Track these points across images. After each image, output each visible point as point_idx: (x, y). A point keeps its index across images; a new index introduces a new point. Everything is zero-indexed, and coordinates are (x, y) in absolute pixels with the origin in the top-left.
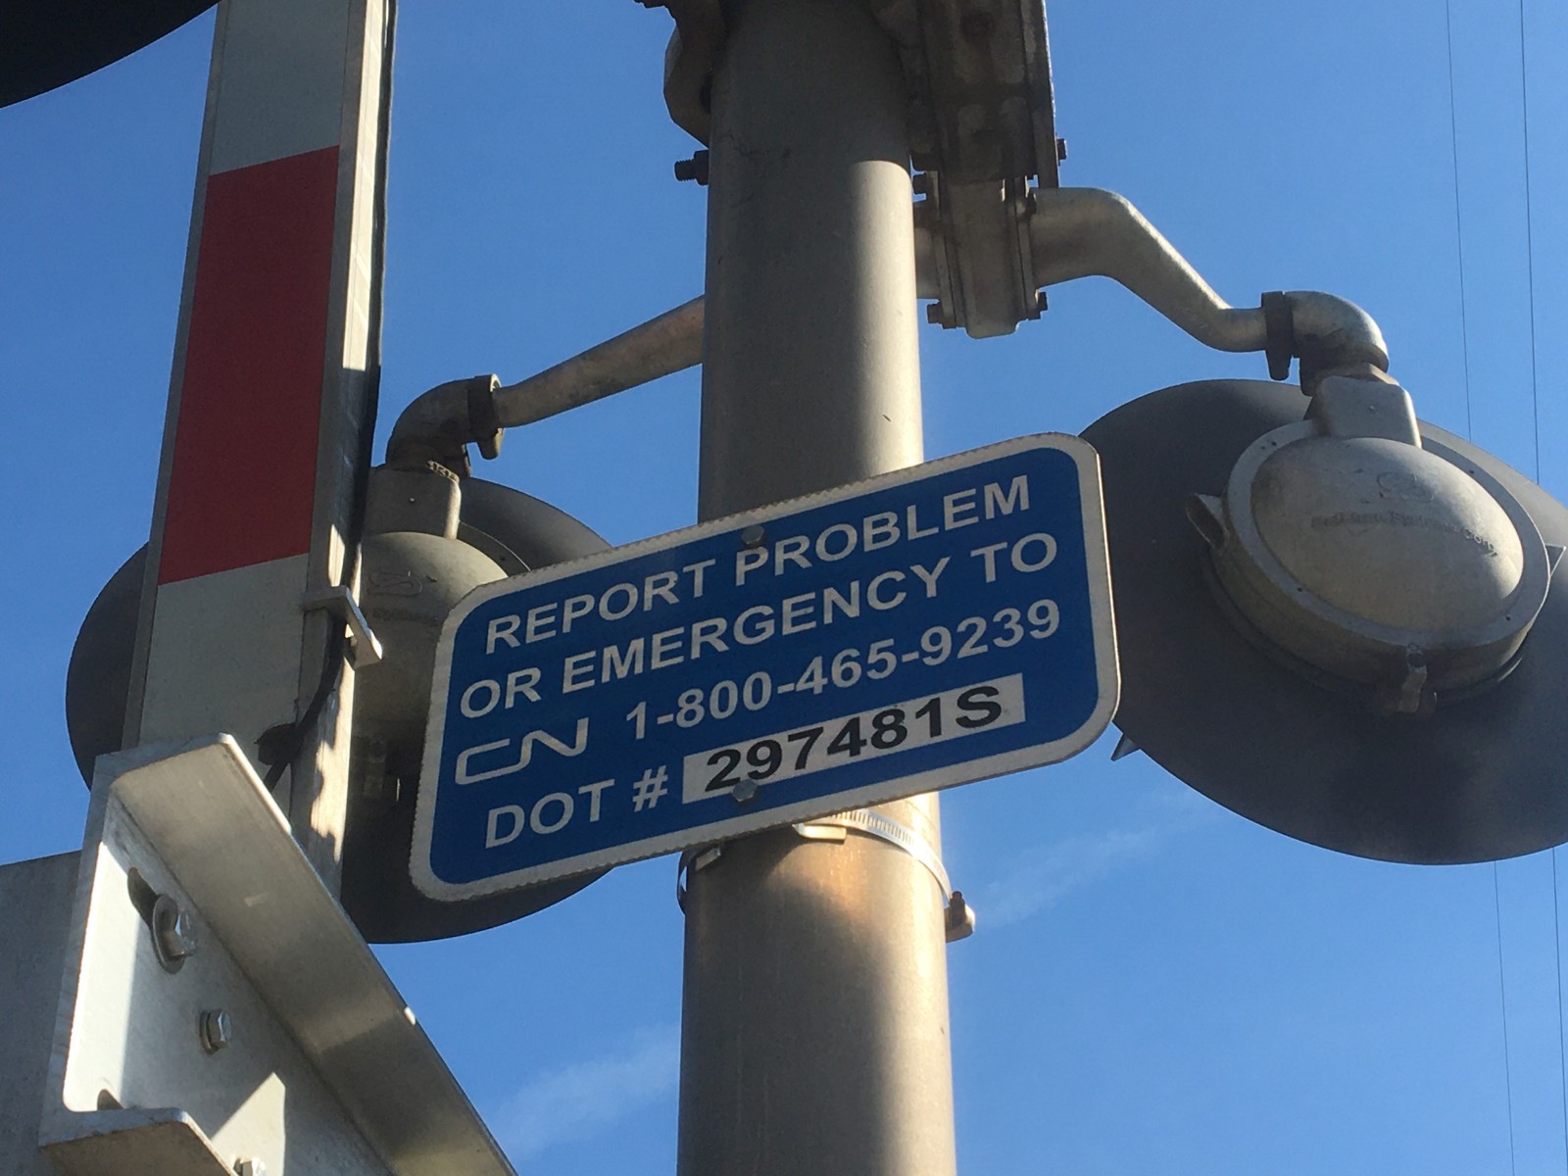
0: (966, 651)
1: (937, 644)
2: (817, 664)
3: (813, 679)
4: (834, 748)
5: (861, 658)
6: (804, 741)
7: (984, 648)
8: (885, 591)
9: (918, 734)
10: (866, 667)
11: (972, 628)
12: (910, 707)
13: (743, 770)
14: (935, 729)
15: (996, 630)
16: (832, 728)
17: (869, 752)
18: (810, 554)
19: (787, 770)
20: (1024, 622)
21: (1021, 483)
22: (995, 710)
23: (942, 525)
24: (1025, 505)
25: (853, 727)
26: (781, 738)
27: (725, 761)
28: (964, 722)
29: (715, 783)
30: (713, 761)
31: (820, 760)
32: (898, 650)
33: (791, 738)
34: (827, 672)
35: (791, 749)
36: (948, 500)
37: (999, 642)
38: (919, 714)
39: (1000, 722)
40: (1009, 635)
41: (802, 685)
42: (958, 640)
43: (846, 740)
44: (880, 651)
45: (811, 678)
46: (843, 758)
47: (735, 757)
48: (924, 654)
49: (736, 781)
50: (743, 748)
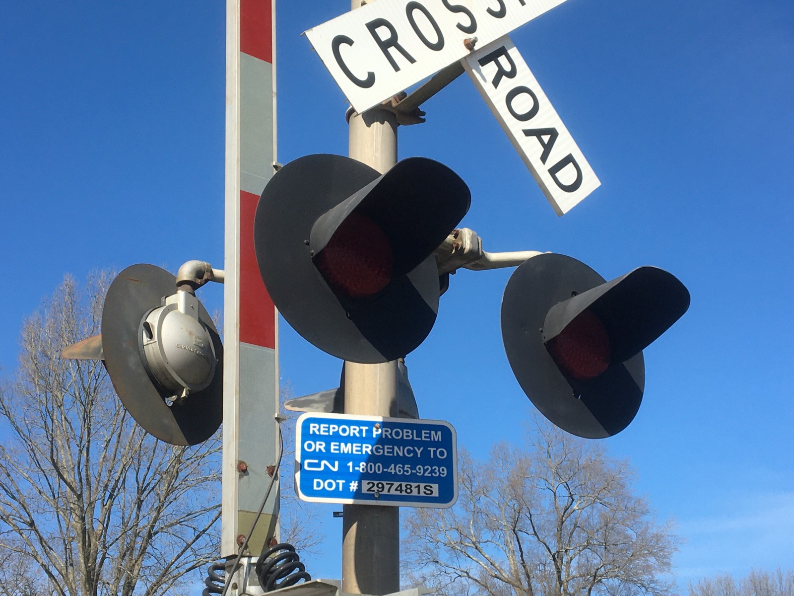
0: (426, 474)
1: (420, 470)
2: (393, 466)
3: (392, 469)
4: (396, 490)
5: (403, 468)
6: (390, 485)
7: (430, 475)
8: (409, 452)
9: (415, 492)
10: (404, 471)
11: (428, 469)
12: (414, 485)
13: (375, 488)
14: (419, 493)
15: (433, 471)
16: (396, 484)
17: (404, 493)
18: (391, 434)
19: (385, 492)
20: (439, 471)
21: (439, 433)
22: (432, 492)
23: (422, 439)
24: (440, 440)
25: (401, 485)
26: (384, 483)
27: (371, 485)
28: (425, 493)
29: (369, 490)
30: (368, 484)
31: (393, 492)
32: (411, 469)
33: (387, 484)
34: (395, 469)
35: (387, 487)
36: (423, 432)
37: (433, 474)
38: (415, 487)
39: (433, 495)
40: (436, 473)
41: (389, 471)
42: (425, 471)
43: (399, 488)
44: (407, 467)
45: (391, 469)
46: (398, 493)
47: (374, 484)
48: (417, 472)
49: (374, 491)
50: (376, 482)
